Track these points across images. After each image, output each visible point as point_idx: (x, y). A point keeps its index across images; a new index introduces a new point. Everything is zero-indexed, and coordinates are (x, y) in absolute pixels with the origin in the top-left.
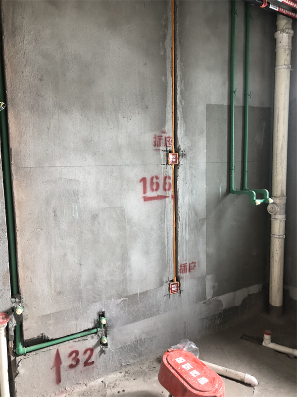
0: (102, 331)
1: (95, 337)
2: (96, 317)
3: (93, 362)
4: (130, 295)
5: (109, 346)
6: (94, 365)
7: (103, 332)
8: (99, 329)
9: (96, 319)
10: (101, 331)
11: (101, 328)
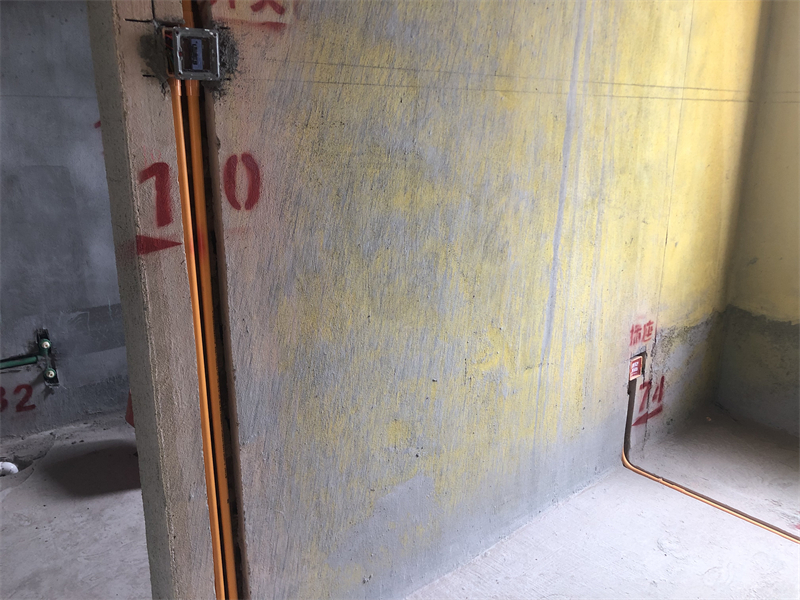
0: (45, 360)
1: (33, 368)
2: (32, 338)
3: (33, 407)
4: (94, 308)
5: (61, 383)
6: (34, 411)
7: (49, 362)
8: (39, 357)
9: (32, 341)
10: (43, 361)
11: (44, 356)
